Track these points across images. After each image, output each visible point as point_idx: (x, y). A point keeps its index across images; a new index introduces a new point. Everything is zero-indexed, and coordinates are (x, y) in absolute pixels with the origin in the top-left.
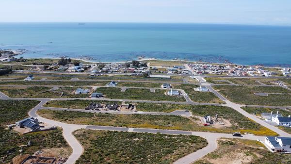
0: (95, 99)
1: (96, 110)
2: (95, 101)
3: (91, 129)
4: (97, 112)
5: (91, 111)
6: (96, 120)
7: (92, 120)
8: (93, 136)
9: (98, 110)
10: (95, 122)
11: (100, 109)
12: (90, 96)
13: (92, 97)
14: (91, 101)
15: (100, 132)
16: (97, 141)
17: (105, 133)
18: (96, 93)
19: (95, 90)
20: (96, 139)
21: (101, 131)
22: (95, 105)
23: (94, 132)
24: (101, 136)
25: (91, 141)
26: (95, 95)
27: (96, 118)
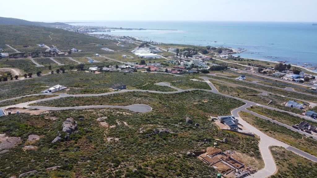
0: (310, 118)
1: (306, 131)
2: (308, 121)
3: (293, 152)
4: (308, 135)
5: (300, 131)
7: (297, 142)
8: (293, 161)
10: (301, 145)
11: (312, 132)
12: (304, 114)
13: (306, 115)
14: (303, 119)
18: (313, 112)
19: (312, 107)
22: (307, 126)
24: (303, 165)
26: (311, 114)
27: (304, 142)
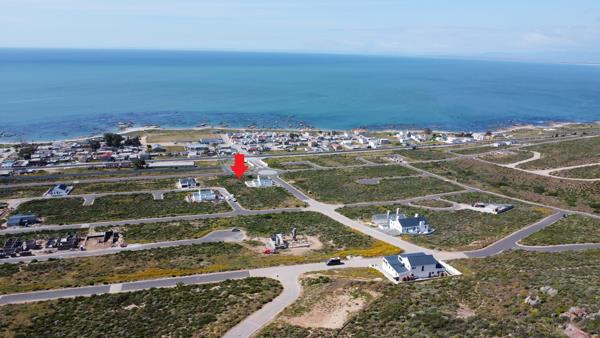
0: (18, 229)
1: (22, 255)
2: (18, 235)
3: (13, 303)
4: (27, 260)
5: (11, 260)
6: (25, 279)
7: (13, 282)
8: (22, 319)
9: (30, 254)
10: (23, 283)
11: (33, 251)
12: (5, 225)
13: (9, 225)
14: (8, 235)
15: (40, 306)
16: (31, 327)
17: (52, 307)
18: (19, 216)
19: (15, 208)
20: (30, 324)
21: (40, 302)
22: (20, 244)
23: (24, 308)
24: (42, 314)
25: (17, 330)
26: (18, 221)
27: (25, 275)
